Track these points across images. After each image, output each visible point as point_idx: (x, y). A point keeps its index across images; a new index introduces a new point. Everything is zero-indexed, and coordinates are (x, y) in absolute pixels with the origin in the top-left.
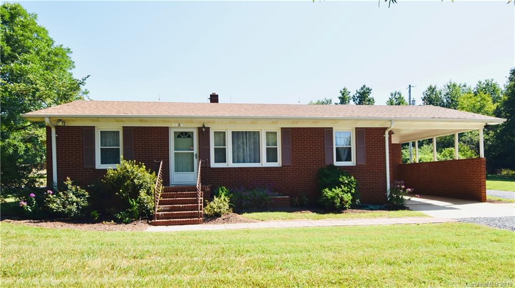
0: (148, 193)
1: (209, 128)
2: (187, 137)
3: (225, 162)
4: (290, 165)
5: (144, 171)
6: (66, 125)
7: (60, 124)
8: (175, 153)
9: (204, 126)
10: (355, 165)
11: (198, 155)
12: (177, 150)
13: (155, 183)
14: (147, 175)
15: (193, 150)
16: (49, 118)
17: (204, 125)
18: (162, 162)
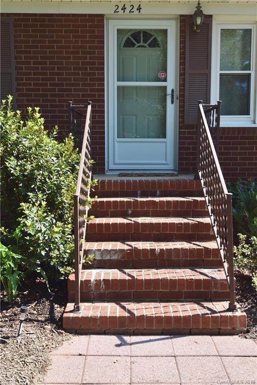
0: (53, 205)
1: (211, 16)
2: (150, 45)
3: (247, 112)
5: (39, 131)
8: (119, 87)
9: (199, 12)
11: (177, 93)
12: (123, 80)
13: (73, 170)
14: (49, 143)
15: (165, 80)
17: (198, 8)
18: (89, 107)
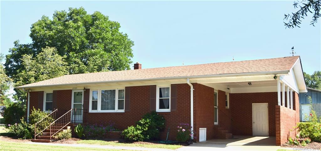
1: (89, 89)
2: (81, 95)
3: (97, 109)
4: (129, 111)
6: (32, 91)
7: (30, 91)
8: (74, 104)
10: (170, 111)
15: (82, 102)
16: (24, 88)
17: (84, 88)
